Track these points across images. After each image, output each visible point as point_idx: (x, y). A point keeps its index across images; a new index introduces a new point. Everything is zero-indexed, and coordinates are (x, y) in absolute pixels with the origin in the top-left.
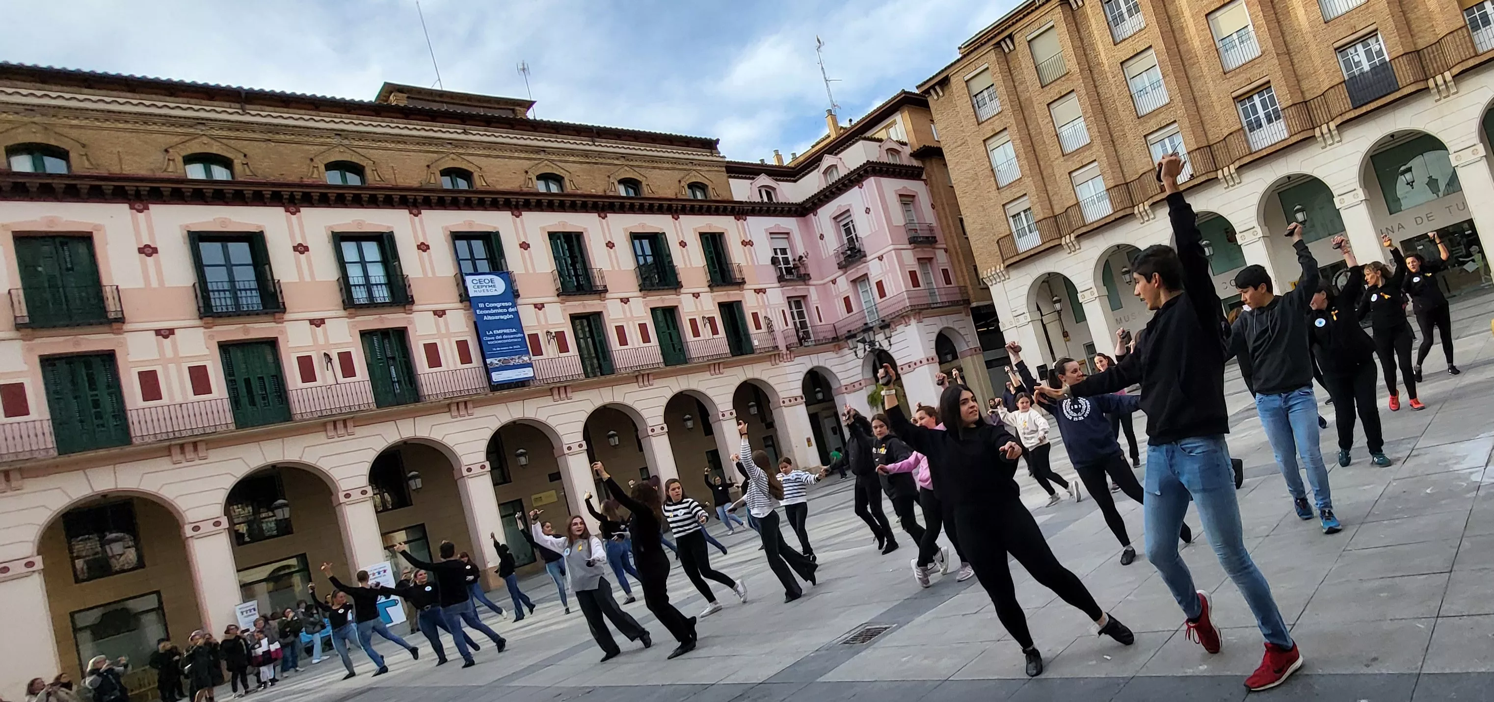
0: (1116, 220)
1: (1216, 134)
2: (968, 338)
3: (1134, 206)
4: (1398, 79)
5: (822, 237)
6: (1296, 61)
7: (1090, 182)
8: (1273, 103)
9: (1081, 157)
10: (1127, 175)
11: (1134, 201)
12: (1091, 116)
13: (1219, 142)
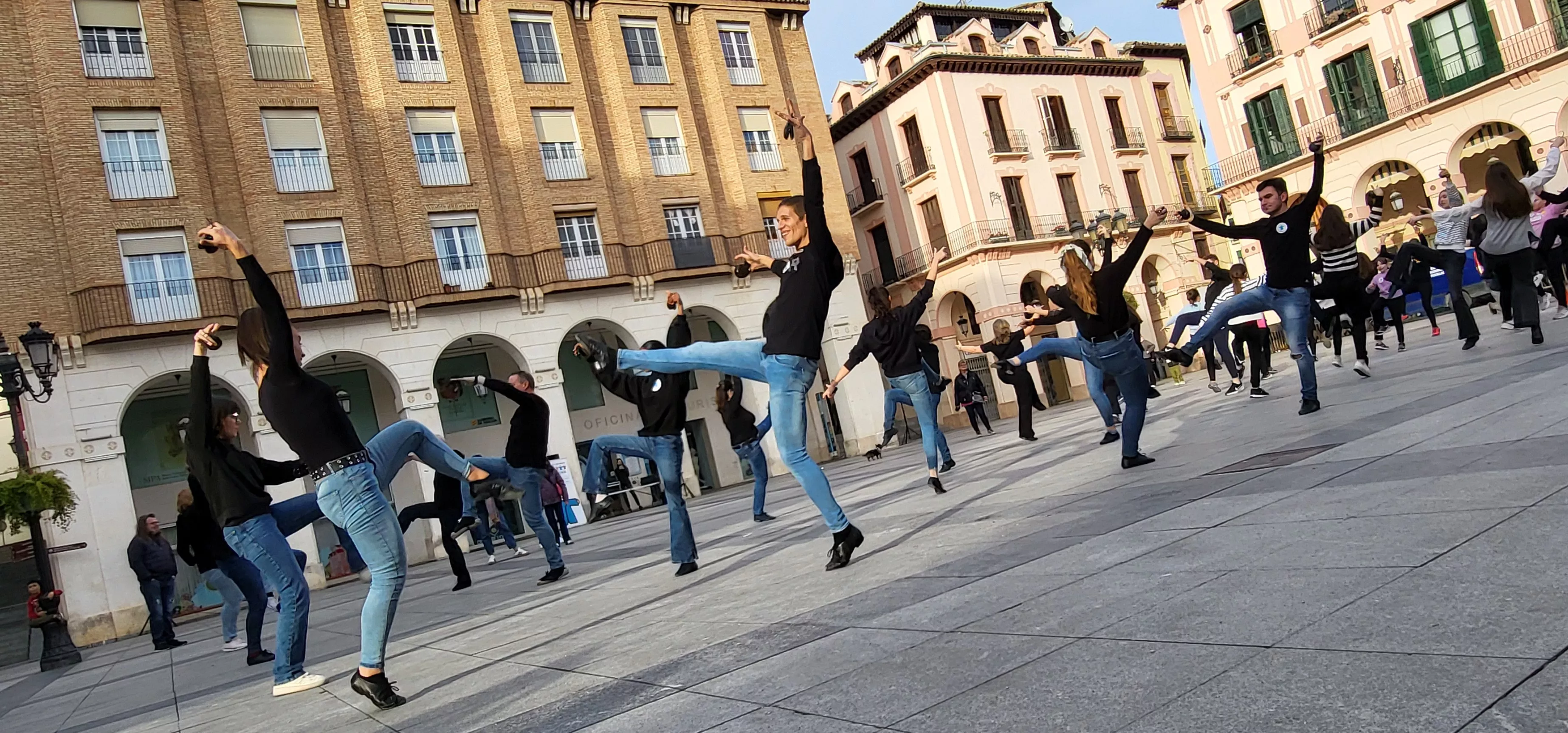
0: (363, 313)
1: (520, 246)
3: (390, 302)
4: (714, 257)
6: (618, 202)
8: (593, 235)
9: (309, 206)
10: (383, 257)
11: (389, 296)
12: (343, 156)
13: (523, 256)
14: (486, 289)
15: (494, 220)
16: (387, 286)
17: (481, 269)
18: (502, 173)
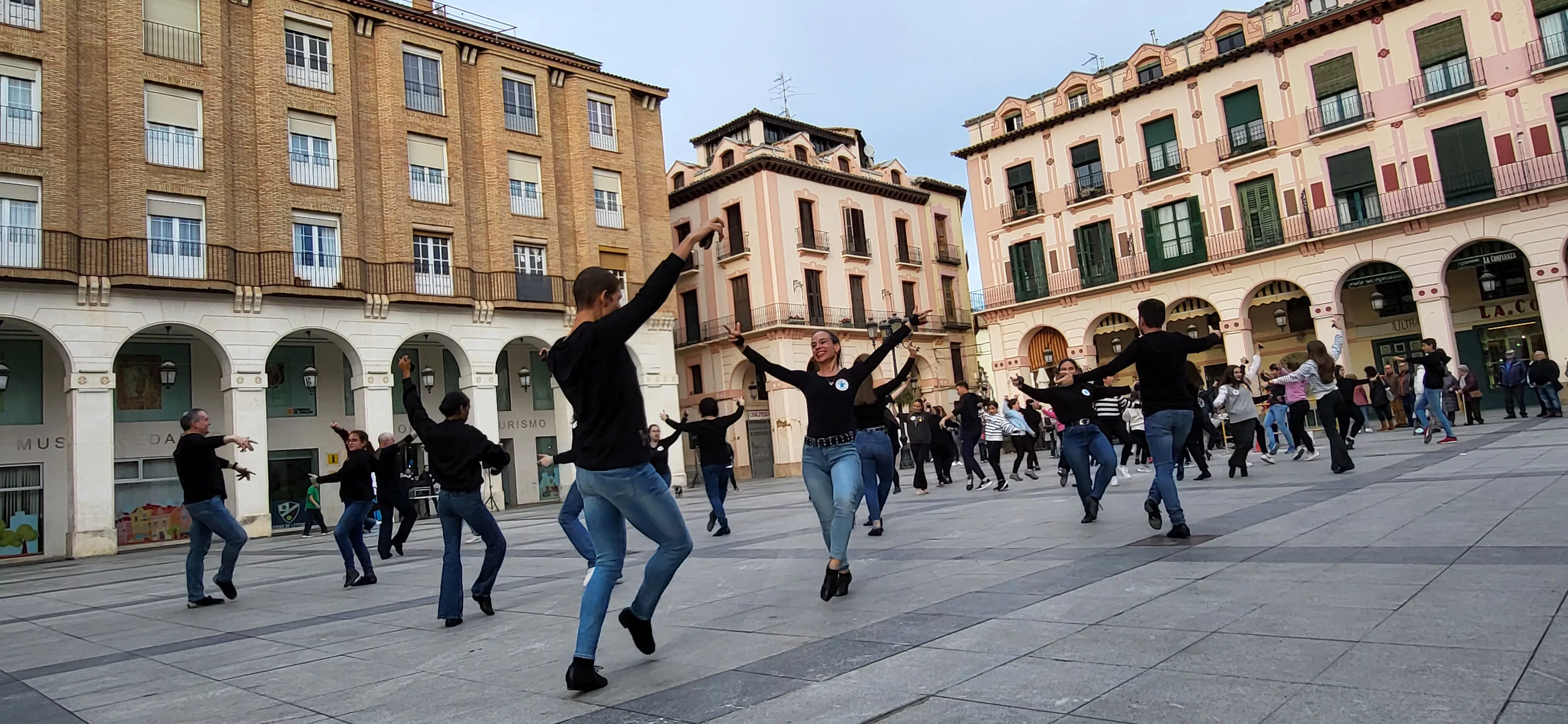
0: (210, 291)
1: (374, 254)
3: (238, 285)
4: (553, 294)
6: (473, 230)
8: (445, 257)
9: (175, 181)
10: (238, 241)
11: (237, 278)
12: (219, 140)
13: (376, 264)
14: (335, 288)
15: (355, 227)
16: (238, 269)
17: (334, 269)
18: (370, 186)
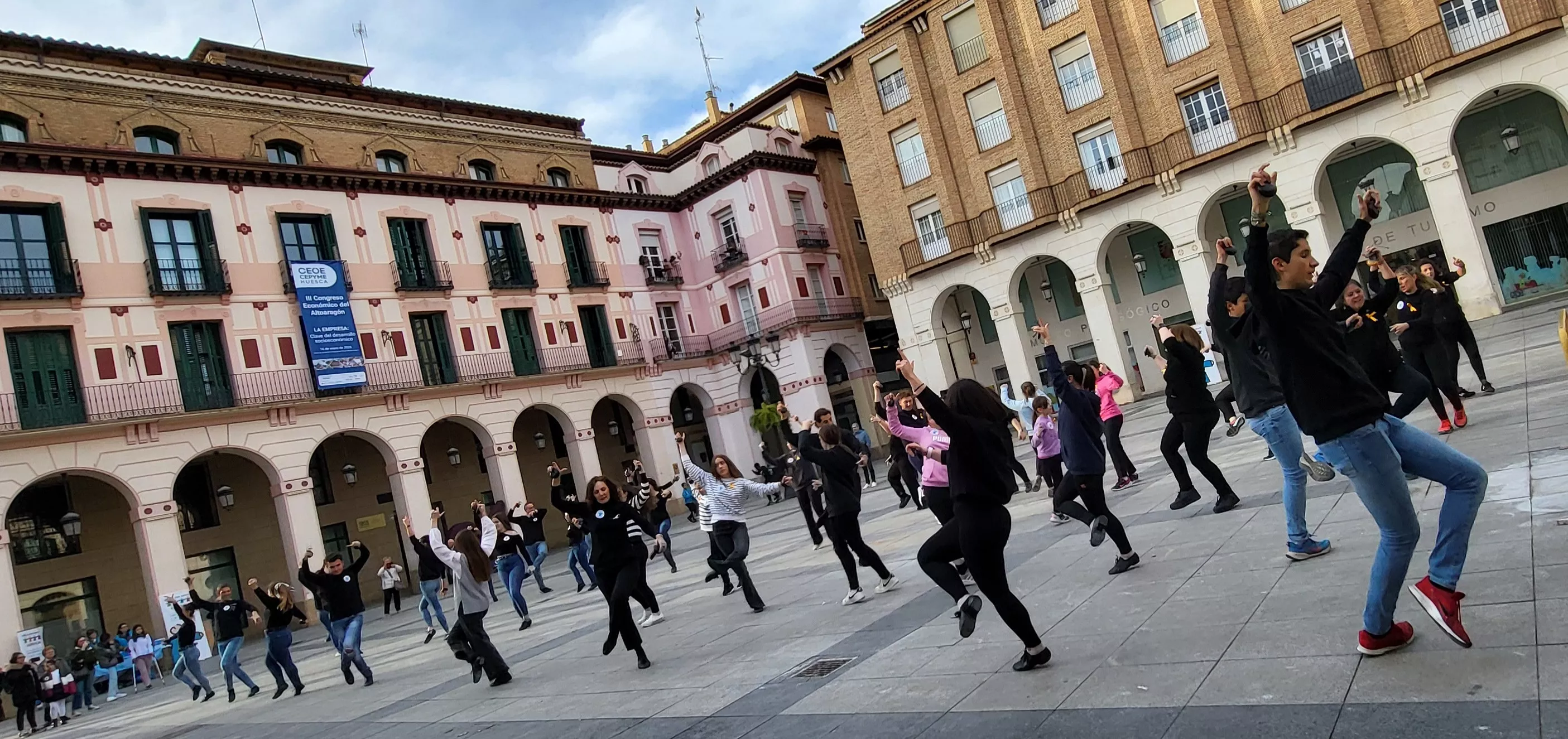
0: (1037, 227)
1: (1154, 134)
2: (860, 356)
3: (1058, 213)
4: (1363, 80)
5: (697, 236)
6: (1248, 55)
7: (1009, 184)
8: (1221, 102)
9: (997, 157)
10: (1051, 178)
11: (1059, 207)
12: (1013, 109)
13: (1158, 143)
14: (1124, 184)
15: (1122, 122)
16: (1058, 199)
17: (1120, 168)
